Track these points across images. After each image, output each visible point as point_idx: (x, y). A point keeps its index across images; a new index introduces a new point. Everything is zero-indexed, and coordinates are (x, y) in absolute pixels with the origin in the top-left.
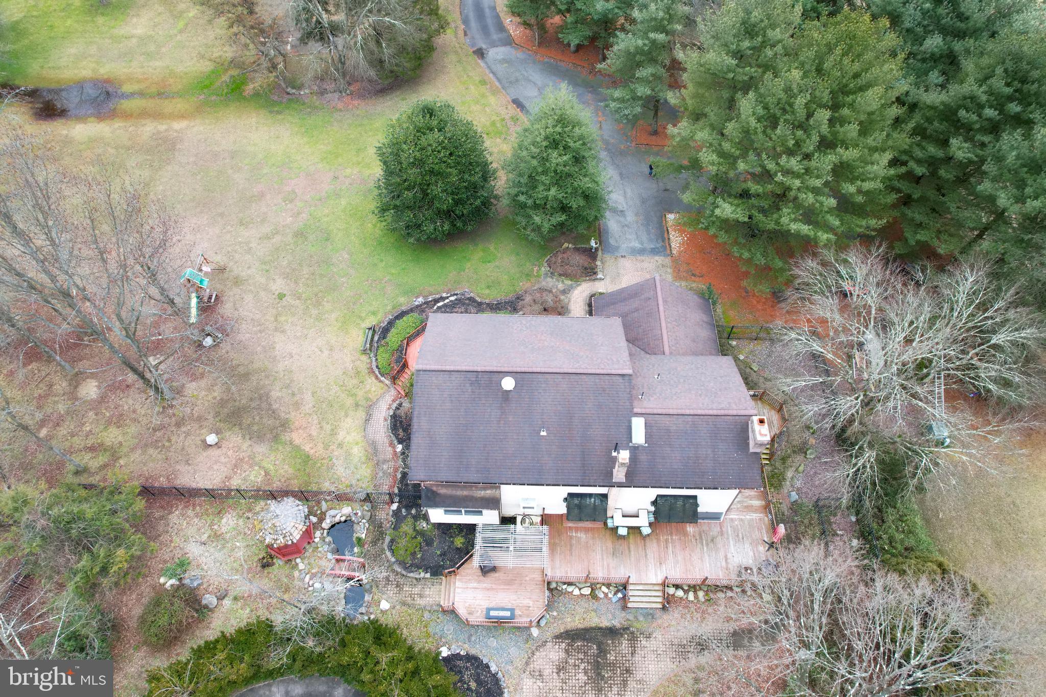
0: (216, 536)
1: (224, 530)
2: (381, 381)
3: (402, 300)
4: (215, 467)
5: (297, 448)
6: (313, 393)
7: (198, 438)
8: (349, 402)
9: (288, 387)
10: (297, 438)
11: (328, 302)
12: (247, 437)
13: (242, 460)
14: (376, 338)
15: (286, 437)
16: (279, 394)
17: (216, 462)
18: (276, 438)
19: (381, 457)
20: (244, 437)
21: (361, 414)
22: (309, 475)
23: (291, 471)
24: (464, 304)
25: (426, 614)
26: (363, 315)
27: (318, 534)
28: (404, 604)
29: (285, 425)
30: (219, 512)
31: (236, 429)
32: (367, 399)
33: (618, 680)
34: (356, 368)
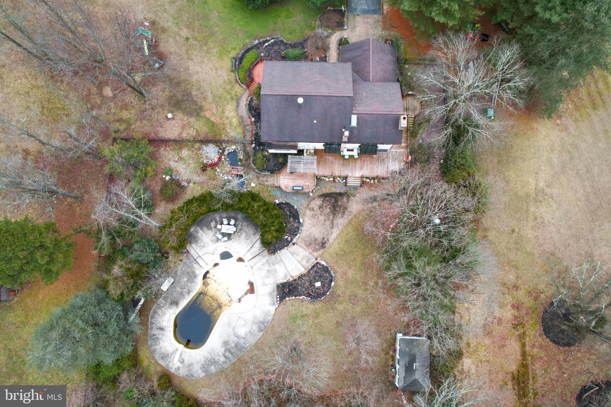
0: (181, 159)
1: (184, 156)
2: (241, 87)
3: (247, 41)
4: (174, 128)
5: (208, 119)
6: (212, 93)
7: (163, 115)
8: (228, 97)
9: (199, 89)
10: (207, 114)
11: (211, 42)
12: (185, 114)
13: (185, 125)
14: (237, 63)
15: (202, 114)
16: (196, 93)
17: (174, 126)
18: (198, 115)
19: (246, 123)
20: (184, 114)
21: (234, 103)
22: (215, 131)
23: (207, 130)
24: (278, 44)
25: (269, 188)
26: (229, 50)
27: (223, 157)
28: (260, 184)
29: (201, 108)
30: (180, 149)
31: (179, 110)
32: (236, 96)
33: (342, 211)
34: (229, 79)
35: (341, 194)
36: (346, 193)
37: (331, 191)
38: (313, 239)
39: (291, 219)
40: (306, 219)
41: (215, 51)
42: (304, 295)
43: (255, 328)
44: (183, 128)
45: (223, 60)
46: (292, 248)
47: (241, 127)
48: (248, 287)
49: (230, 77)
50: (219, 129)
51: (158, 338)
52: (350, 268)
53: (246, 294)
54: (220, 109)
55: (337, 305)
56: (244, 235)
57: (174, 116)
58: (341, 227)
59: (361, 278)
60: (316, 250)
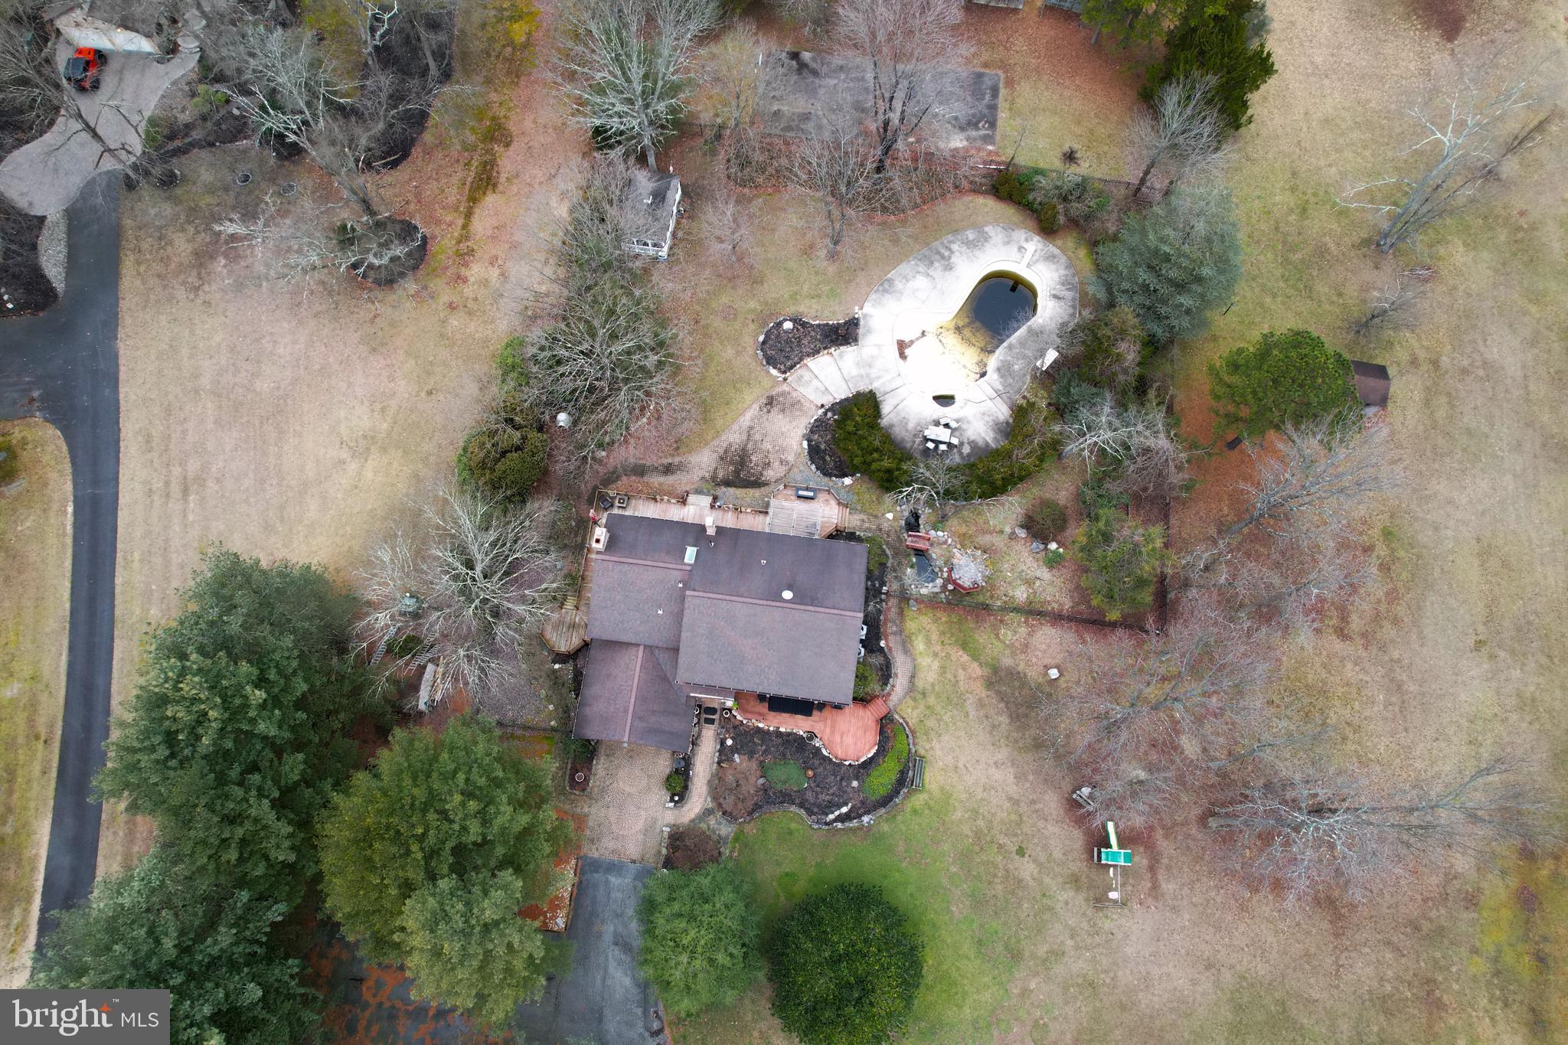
0: (1029, 582)
1: (1023, 588)
2: (904, 718)
3: (885, 827)
4: (1044, 646)
5: (975, 657)
6: (967, 715)
7: (1067, 678)
8: (932, 700)
9: (994, 727)
10: (976, 669)
11: (967, 836)
12: (1022, 674)
13: (1022, 651)
14: (911, 773)
15: (987, 671)
16: (1000, 719)
17: (1044, 652)
18: (996, 670)
19: (898, 638)
20: (1025, 675)
21: (920, 683)
22: (960, 631)
23: (977, 637)
24: (819, 806)
25: (859, 508)
26: (927, 812)
27: (945, 575)
28: (876, 517)
29: (990, 684)
30: (1031, 603)
31: (1034, 684)
32: (914, 699)
33: (730, 454)
34: (929, 740)
35: (728, 483)
36: (718, 485)
37: (744, 490)
38: (788, 412)
39: (823, 447)
40: (795, 447)
41: (958, 814)
42: (812, 325)
43: (898, 284)
44: (1026, 646)
45: (942, 789)
46: (828, 401)
47: (907, 632)
48: (907, 351)
49: (928, 747)
50: (952, 635)
51: (1063, 284)
52: (729, 361)
53: (912, 342)
54: (949, 676)
55: (759, 308)
56: (911, 426)
57: (1046, 674)
58: (735, 427)
59: (712, 345)
60: (783, 394)
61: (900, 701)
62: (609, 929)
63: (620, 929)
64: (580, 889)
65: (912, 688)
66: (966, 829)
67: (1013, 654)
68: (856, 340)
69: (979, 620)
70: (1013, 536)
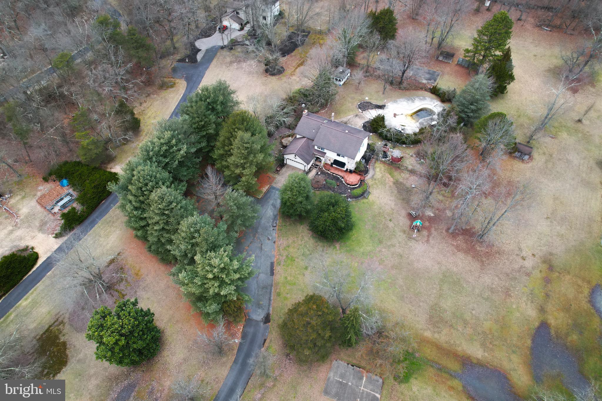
2: (368, 182)
3: (354, 203)
4: (413, 180)
5: (392, 177)
6: (386, 188)
8: (377, 182)
9: (392, 192)
12: (404, 184)
14: (365, 194)
15: (395, 181)
16: (395, 191)
21: (375, 177)
26: (367, 204)
29: (394, 183)
38: (360, 118)
39: (367, 126)
40: (360, 125)
41: (376, 207)
42: (373, 104)
44: (408, 179)
45: (373, 201)
47: (375, 166)
48: (396, 116)
49: (372, 191)
50: (388, 171)
52: (349, 106)
53: (398, 115)
55: (361, 98)
57: (411, 186)
58: (346, 118)
59: (346, 102)
61: (368, 179)
62: (271, 202)
63: (274, 202)
64: (268, 191)
65: (372, 177)
66: (376, 211)
67: (404, 179)
68: (383, 109)
69: (396, 170)
70: (412, 156)
